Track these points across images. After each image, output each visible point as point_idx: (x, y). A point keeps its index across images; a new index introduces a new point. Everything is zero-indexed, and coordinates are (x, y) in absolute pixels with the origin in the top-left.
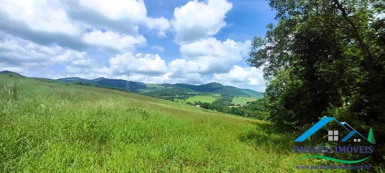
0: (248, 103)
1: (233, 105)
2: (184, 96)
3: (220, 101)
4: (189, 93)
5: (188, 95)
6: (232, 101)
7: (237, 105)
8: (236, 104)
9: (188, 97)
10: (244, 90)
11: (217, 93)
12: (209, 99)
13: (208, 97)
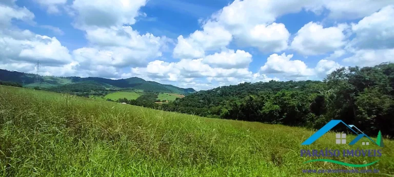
0: (177, 99)
1: (159, 101)
2: (101, 93)
3: (144, 97)
4: (108, 89)
5: (107, 90)
6: (157, 97)
7: (163, 101)
8: (161, 100)
9: (106, 94)
10: (166, 85)
11: (140, 89)
12: (133, 96)
13: (130, 93)
